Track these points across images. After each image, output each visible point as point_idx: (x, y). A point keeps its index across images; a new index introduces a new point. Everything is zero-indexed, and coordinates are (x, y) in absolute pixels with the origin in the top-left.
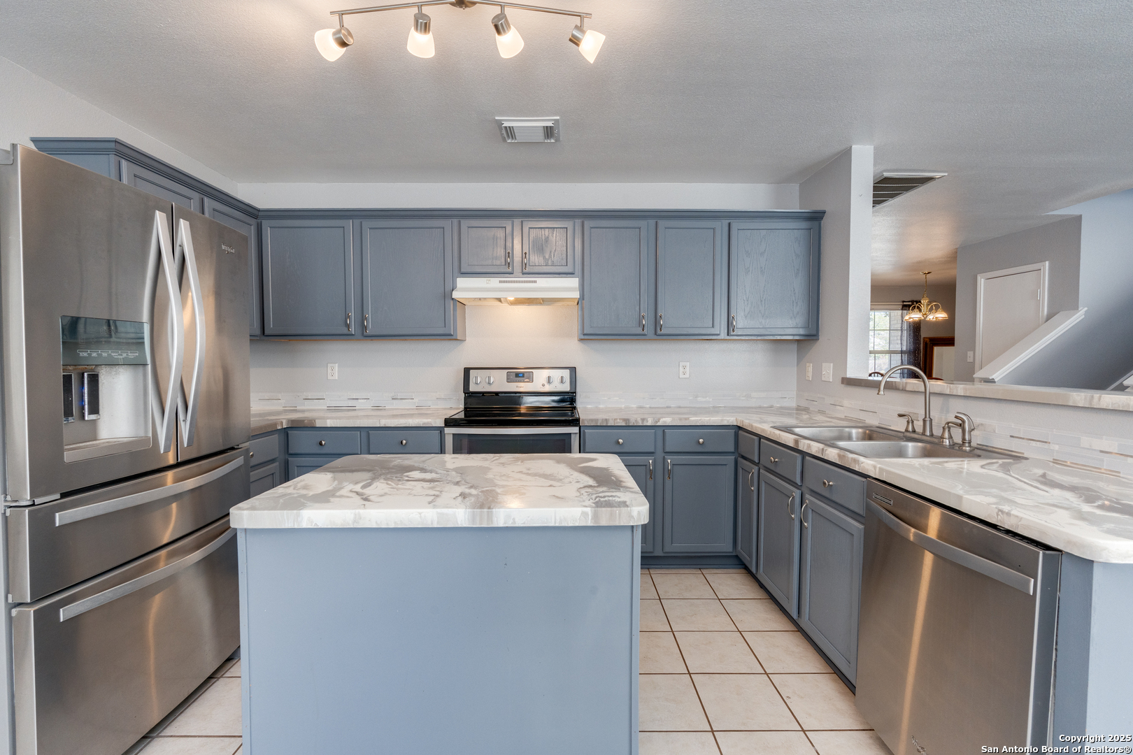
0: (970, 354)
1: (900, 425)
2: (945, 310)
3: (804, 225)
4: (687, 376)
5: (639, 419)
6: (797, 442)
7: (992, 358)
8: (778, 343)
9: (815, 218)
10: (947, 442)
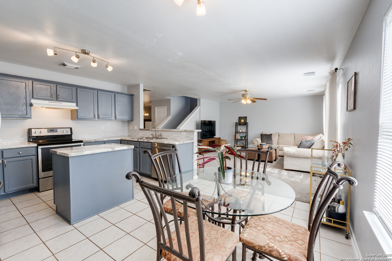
0: (154, 123)
1: (152, 136)
2: (148, 113)
3: (130, 97)
4: (103, 129)
5: (98, 140)
6: (138, 140)
7: (158, 125)
8: (123, 121)
9: (132, 95)
10: (159, 138)
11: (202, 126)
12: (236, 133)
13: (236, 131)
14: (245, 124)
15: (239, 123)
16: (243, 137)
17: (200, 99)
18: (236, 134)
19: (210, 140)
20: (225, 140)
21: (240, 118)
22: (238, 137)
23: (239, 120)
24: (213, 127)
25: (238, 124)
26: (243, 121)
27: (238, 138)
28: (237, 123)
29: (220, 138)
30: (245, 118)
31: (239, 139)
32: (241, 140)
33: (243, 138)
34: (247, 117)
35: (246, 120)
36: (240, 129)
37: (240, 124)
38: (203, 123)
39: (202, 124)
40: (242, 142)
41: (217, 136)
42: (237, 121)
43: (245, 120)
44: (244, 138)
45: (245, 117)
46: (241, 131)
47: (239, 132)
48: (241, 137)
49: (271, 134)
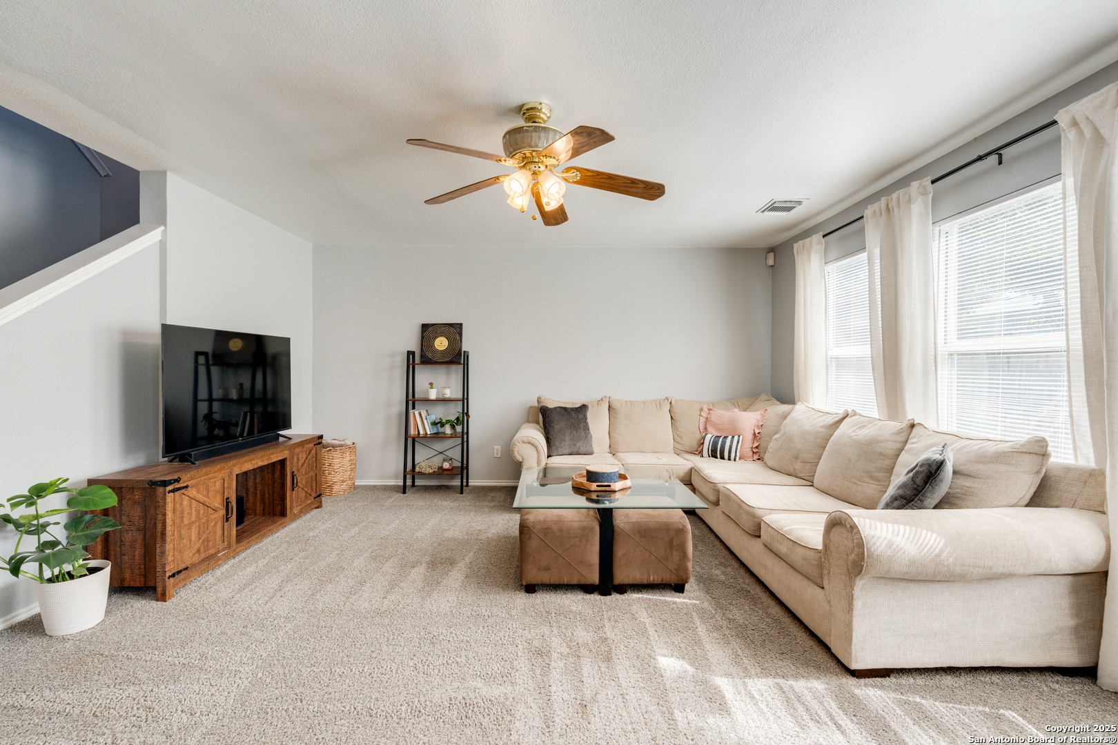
11: (202, 370)
12: (410, 403)
13: (410, 397)
14: (456, 358)
15: (422, 356)
16: (448, 421)
17: (164, 173)
18: (411, 411)
19: (248, 466)
20: (349, 442)
21: (428, 331)
22: (423, 422)
23: (423, 338)
24: (275, 373)
25: (417, 360)
26: (441, 343)
27: (422, 432)
28: (413, 353)
29: (321, 437)
30: (454, 330)
31: (425, 436)
32: (437, 436)
33: (448, 430)
34: (461, 324)
35: (458, 337)
36: (431, 384)
37: (427, 361)
38: (205, 354)
39: (202, 359)
40: (439, 446)
41: (302, 425)
42: (414, 345)
43: (455, 340)
44: (453, 427)
45: (451, 325)
46: (433, 395)
47: (427, 401)
48: (434, 424)
49: (584, 408)
